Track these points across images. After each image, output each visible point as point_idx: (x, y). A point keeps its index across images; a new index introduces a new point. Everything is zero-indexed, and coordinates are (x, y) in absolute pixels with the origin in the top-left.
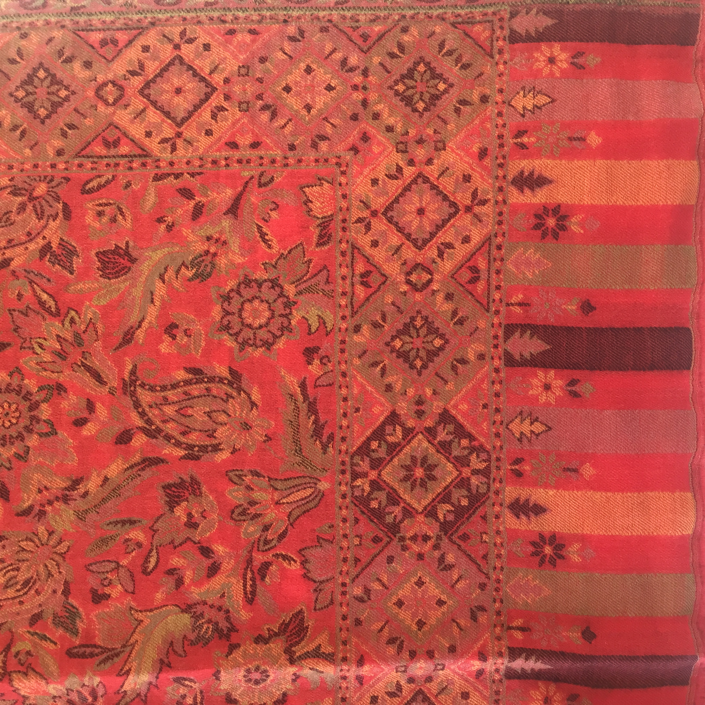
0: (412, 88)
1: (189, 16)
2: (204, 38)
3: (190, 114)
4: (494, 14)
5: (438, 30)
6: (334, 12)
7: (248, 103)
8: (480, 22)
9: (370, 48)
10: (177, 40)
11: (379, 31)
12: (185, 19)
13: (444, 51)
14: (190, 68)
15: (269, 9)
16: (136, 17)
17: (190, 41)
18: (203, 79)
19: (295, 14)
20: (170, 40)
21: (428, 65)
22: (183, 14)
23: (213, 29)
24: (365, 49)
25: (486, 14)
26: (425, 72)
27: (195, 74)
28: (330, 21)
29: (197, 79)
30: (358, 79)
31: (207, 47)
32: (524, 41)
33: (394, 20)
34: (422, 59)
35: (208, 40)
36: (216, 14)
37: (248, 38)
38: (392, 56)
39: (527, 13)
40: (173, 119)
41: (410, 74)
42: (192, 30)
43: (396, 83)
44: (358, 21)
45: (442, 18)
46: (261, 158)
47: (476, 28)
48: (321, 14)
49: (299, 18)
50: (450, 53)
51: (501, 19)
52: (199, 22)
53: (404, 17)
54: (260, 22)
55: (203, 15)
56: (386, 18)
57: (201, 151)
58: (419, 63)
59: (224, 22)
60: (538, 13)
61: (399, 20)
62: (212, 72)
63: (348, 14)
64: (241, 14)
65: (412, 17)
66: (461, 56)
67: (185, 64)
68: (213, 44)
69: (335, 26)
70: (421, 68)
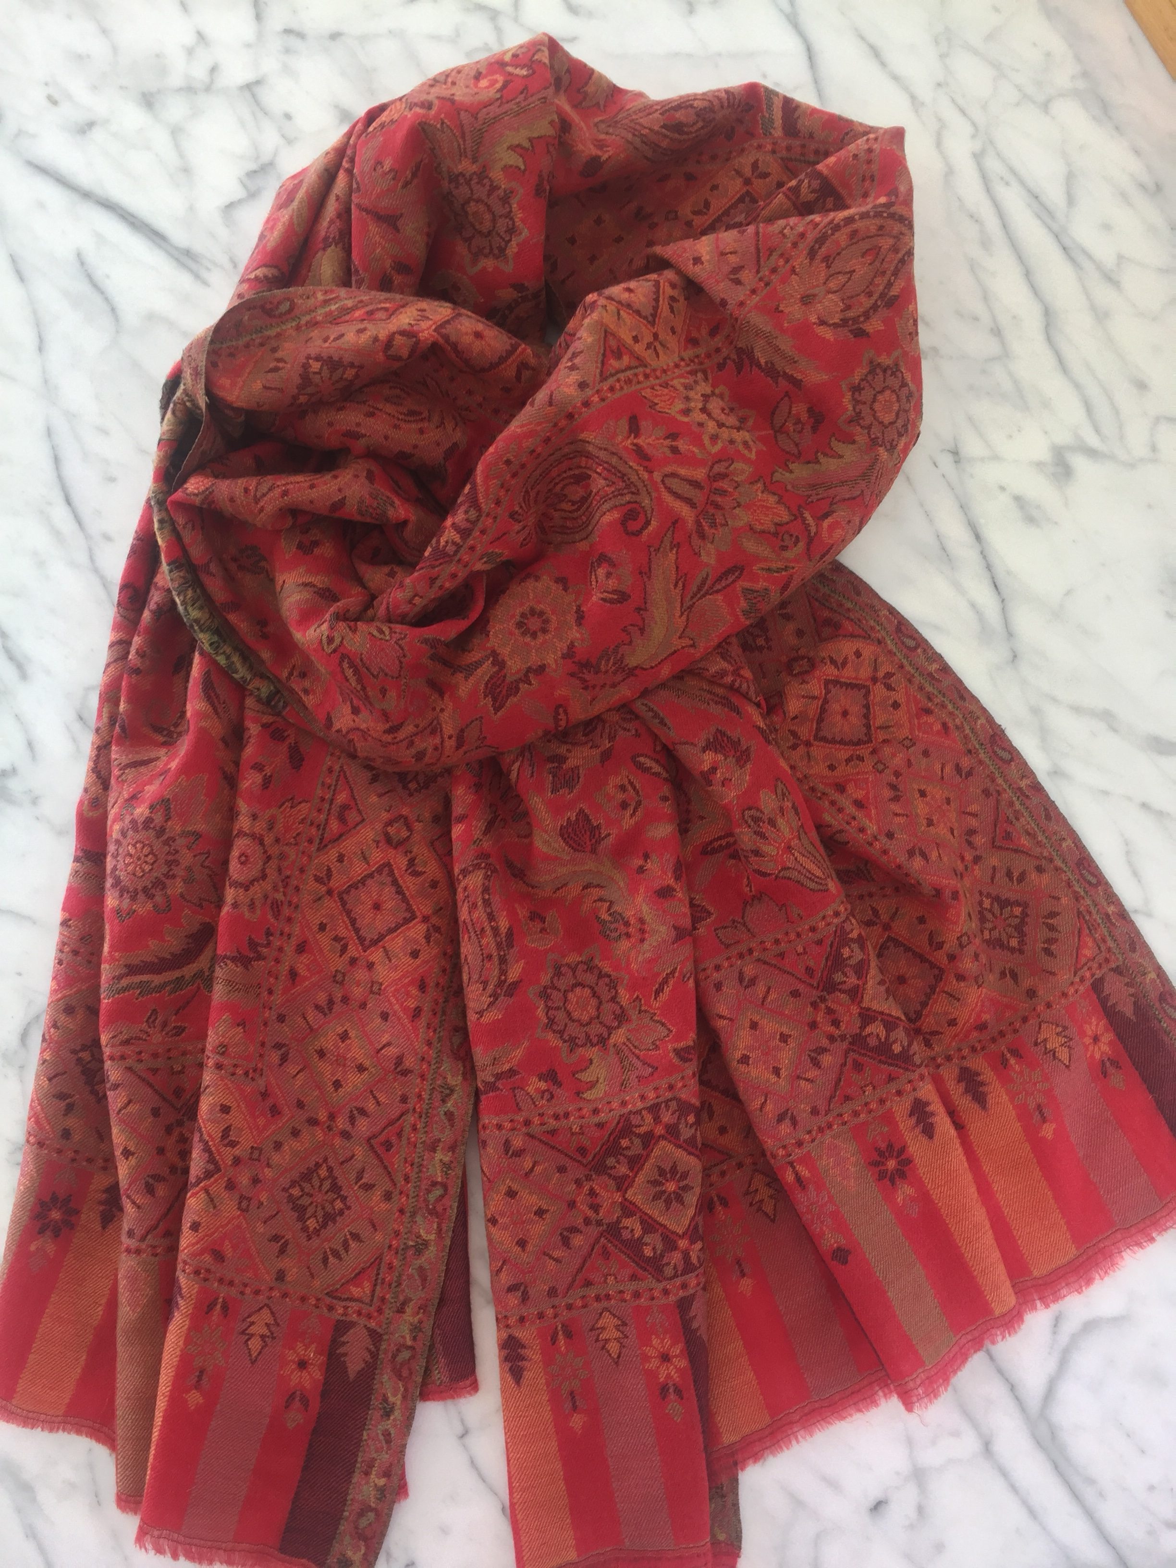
0: (993, 914)
1: (908, 668)
2: (899, 696)
3: (833, 741)
4: (1109, 950)
5: (1064, 901)
6: (1009, 792)
7: (886, 767)
8: (1095, 940)
9: (1000, 848)
10: (881, 674)
11: (1024, 845)
12: (902, 667)
13: (1049, 921)
14: (867, 706)
15: (972, 730)
16: (872, 623)
17: (889, 688)
18: (868, 726)
19: (982, 756)
20: (875, 669)
21: (1025, 915)
22: (905, 661)
23: (915, 697)
24: (997, 844)
25: (1104, 941)
26: (1017, 917)
27: (866, 716)
28: (999, 793)
29: (864, 721)
30: (969, 857)
31: (896, 705)
32: (1098, 998)
33: (1041, 853)
34: (1025, 905)
35: (902, 700)
36: (929, 688)
37: (937, 727)
38: (1009, 874)
39: (1127, 984)
40: (818, 729)
41: (1004, 903)
42: (897, 680)
43: (989, 895)
44: (1017, 819)
45: (1077, 898)
46: (854, 818)
47: (1088, 939)
48: (1000, 781)
49: (981, 762)
50: (1052, 928)
51: (1107, 960)
52: (910, 681)
53: (1051, 860)
54: (957, 727)
55: (918, 679)
56: (1039, 844)
57: (812, 772)
58: (1019, 905)
59: (930, 699)
60: (1132, 995)
61: (1045, 858)
62: (880, 728)
63: (1018, 806)
64: (950, 707)
65: (1057, 869)
66: (1056, 940)
67: (867, 699)
68: (903, 707)
69: (998, 801)
70: (1018, 911)
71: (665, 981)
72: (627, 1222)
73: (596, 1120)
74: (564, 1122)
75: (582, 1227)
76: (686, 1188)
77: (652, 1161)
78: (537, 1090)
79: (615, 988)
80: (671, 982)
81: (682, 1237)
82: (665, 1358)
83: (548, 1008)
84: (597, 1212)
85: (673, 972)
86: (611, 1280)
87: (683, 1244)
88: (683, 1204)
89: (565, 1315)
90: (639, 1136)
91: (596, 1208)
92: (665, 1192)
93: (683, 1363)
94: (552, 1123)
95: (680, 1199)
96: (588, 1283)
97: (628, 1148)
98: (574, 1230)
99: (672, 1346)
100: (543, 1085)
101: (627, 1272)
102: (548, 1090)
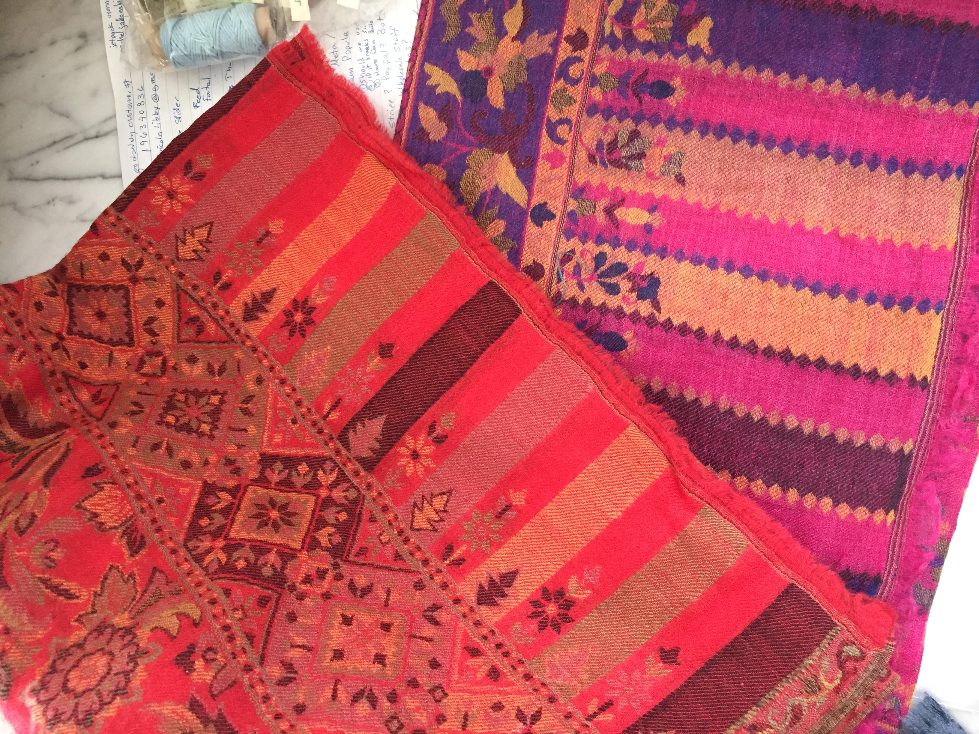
71: (55, 589)
72: (324, 541)
73: (223, 598)
74: (236, 629)
75: (347, 580)
76: (273, 503)
77: (254, 536)
78: (207, 668)
79: (68, 650)
80: (56, 581)
81: (318, 496)
82: (415, 455)
83: (103, 705)
84: (325, 572)
85: (44, 581)
86: (384, 538)
87: (324, 493)
88: (287, 504)
89: (435, 562)
90: (229, 557)
91: (322, 574)
92: (280, 517)
93: (409, 439)
94: (241, 641)
95: (284, 506)
96: (398, 556)
97: (246, 560)
98: (352, 586)
99: (402, 456)
100: (199, 664)
101: (372, 528)
102: (203, 656)
